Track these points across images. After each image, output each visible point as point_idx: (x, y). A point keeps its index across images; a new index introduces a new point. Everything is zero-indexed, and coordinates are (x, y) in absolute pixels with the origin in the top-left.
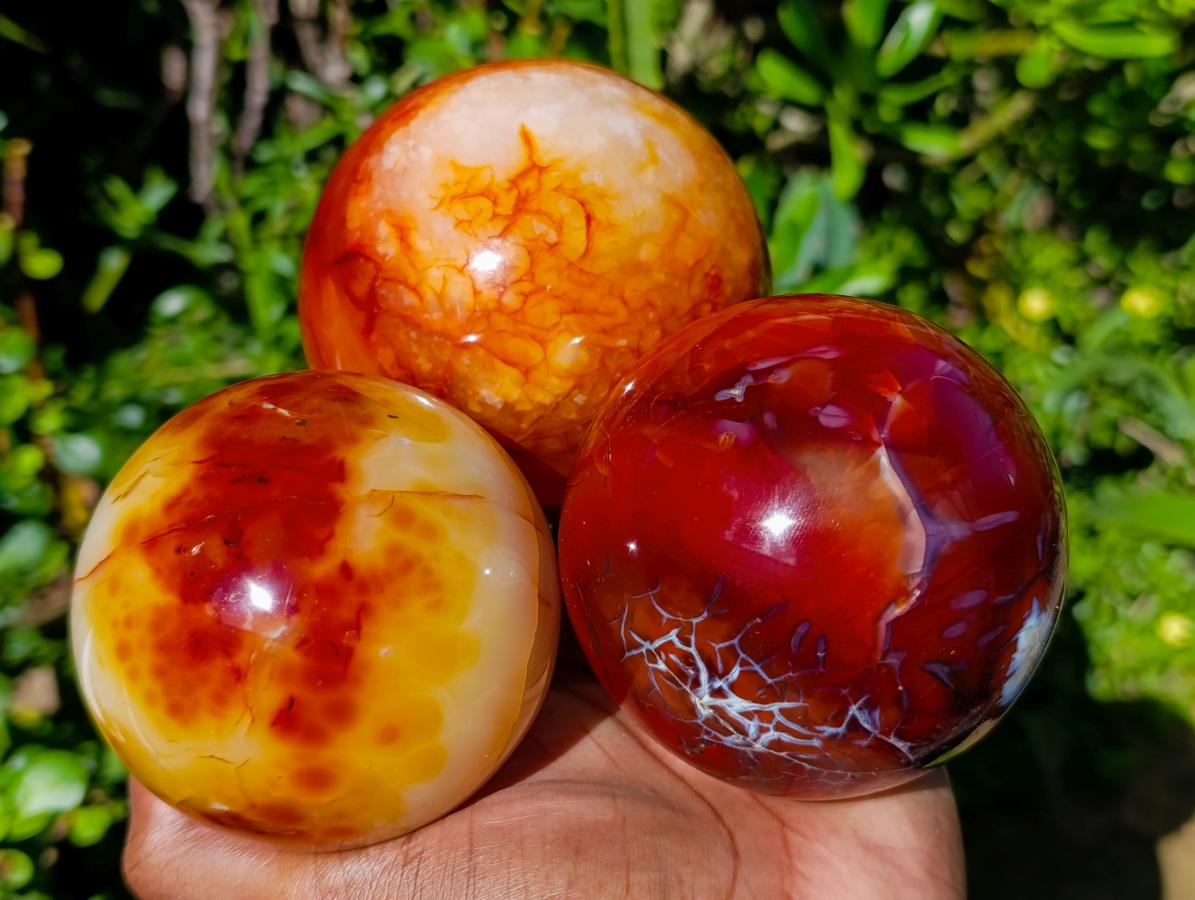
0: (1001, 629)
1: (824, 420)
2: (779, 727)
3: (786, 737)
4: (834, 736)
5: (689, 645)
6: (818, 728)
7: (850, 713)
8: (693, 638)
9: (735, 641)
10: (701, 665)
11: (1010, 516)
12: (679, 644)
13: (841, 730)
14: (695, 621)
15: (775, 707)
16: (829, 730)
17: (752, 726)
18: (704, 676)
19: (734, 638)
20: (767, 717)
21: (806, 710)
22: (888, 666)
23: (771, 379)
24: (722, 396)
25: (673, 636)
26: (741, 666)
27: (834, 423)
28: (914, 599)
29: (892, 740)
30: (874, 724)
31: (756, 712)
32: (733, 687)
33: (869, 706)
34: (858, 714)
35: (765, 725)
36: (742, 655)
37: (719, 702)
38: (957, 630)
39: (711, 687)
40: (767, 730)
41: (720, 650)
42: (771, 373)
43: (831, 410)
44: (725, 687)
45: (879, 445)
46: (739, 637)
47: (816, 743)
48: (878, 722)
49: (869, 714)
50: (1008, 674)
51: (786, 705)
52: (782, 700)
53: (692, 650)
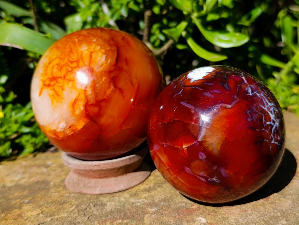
0: (205, 83)
1: (205, 157)
2: (267, 104)
3: (267, 101)
4: (258, 92)
5: (272, 137)
6: (260, 97)
7: (252, 94)
8: (270, 138)
9: (263, 129)
10: (273, 131)
11: (183, 103)
12: (273, 139)
13: (255, 93)
14: (267, 141)
15: (266, 109)
16: (258, 95)
17: (272, 109)
18: (274, 128)
19: (263, 130)
20: (268, 108)
21: (260, 103)
22: (237, 97)
23: (205, 175)
24: (218, 181)
25: (273, 142)
26: (266, 123)
27: (203, 154)
28: (221, 105)
29: (246, 81)
30: (248, 88)
31: (269, 111)
32: (270, 121)
33: (247, 92)
34: (250, 93)
35: (269, 107)
36: (264, 125)
37: (275, 120)
38: (216, 91)
39: (274, 125)
40: (270, 106)
41: (267, 130)
42: (204, 176)
43: (201, 158)
44: (272, 122)
45: (199, 141)
46: (262, 130)
47: (262, 95)
48: (247, 88)
49: (248, 91)
50: (209, 73)
51: (263, 107)
52: (263, 109)
53: (272, 135)
